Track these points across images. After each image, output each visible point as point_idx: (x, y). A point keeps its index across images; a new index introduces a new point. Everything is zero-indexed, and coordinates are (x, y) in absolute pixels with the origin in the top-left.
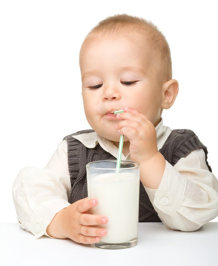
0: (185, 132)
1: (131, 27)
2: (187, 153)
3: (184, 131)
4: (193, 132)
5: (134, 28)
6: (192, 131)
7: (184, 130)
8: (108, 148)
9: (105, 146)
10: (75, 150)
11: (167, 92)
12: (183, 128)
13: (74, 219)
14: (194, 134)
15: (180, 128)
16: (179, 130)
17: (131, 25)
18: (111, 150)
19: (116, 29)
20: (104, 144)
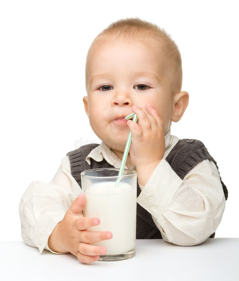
0: (194, 142)
1: (147, 33)
2: (193, 165)
3: (192, 141)
4: (202, 143)
5: (150, 33)
6: (202, 141)
7: (194, 140)
8: (113, 160)
9: (109, 158)
10: (78, 166)
11: (176, 104)
12: (193, 138)
13: (73, 237)
14: (203, 146)
15: (190, 138)
16: (188, 140)
17: (146, 31)
18: (115, 163)
19: (131, 33)
20: (108, 156)
